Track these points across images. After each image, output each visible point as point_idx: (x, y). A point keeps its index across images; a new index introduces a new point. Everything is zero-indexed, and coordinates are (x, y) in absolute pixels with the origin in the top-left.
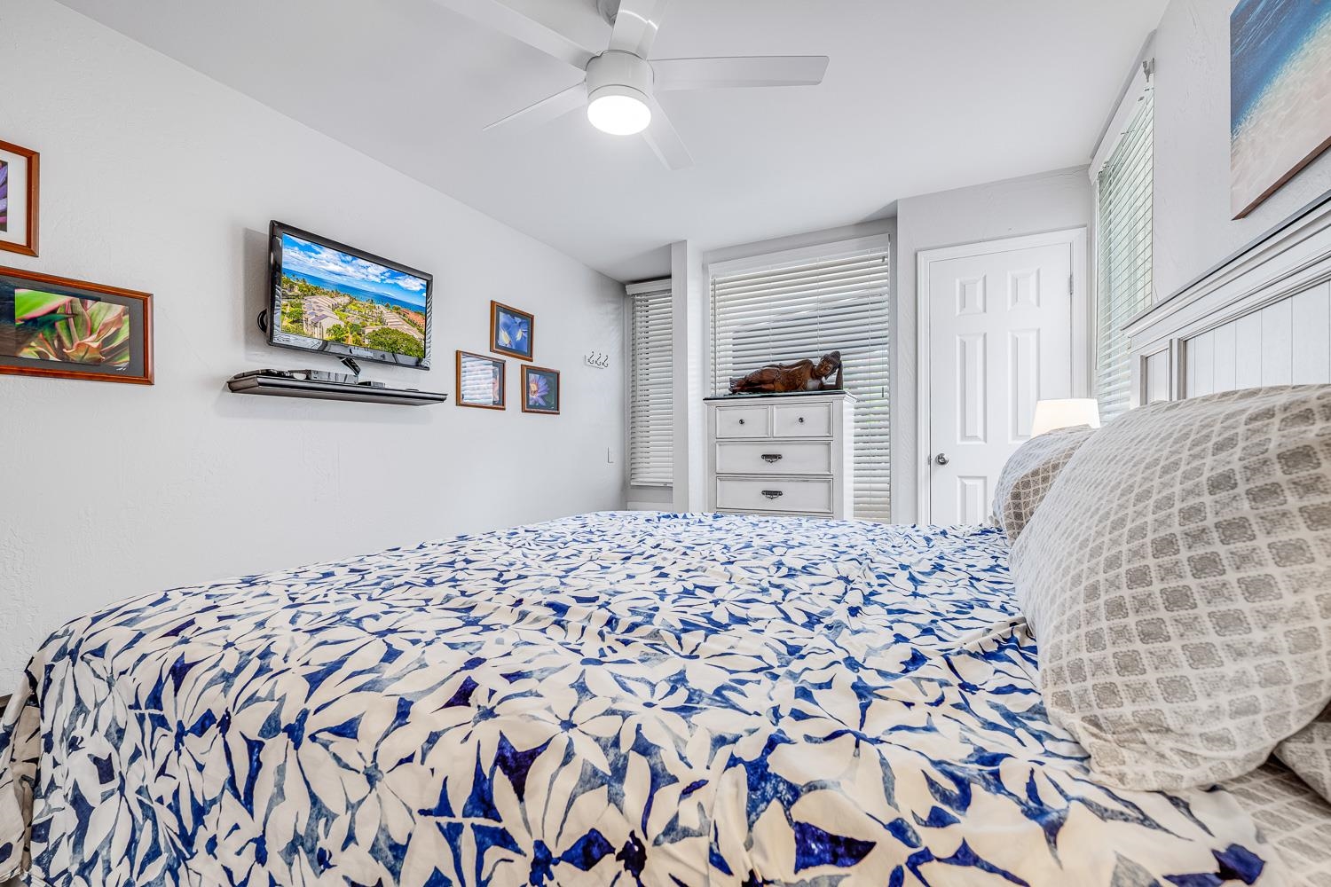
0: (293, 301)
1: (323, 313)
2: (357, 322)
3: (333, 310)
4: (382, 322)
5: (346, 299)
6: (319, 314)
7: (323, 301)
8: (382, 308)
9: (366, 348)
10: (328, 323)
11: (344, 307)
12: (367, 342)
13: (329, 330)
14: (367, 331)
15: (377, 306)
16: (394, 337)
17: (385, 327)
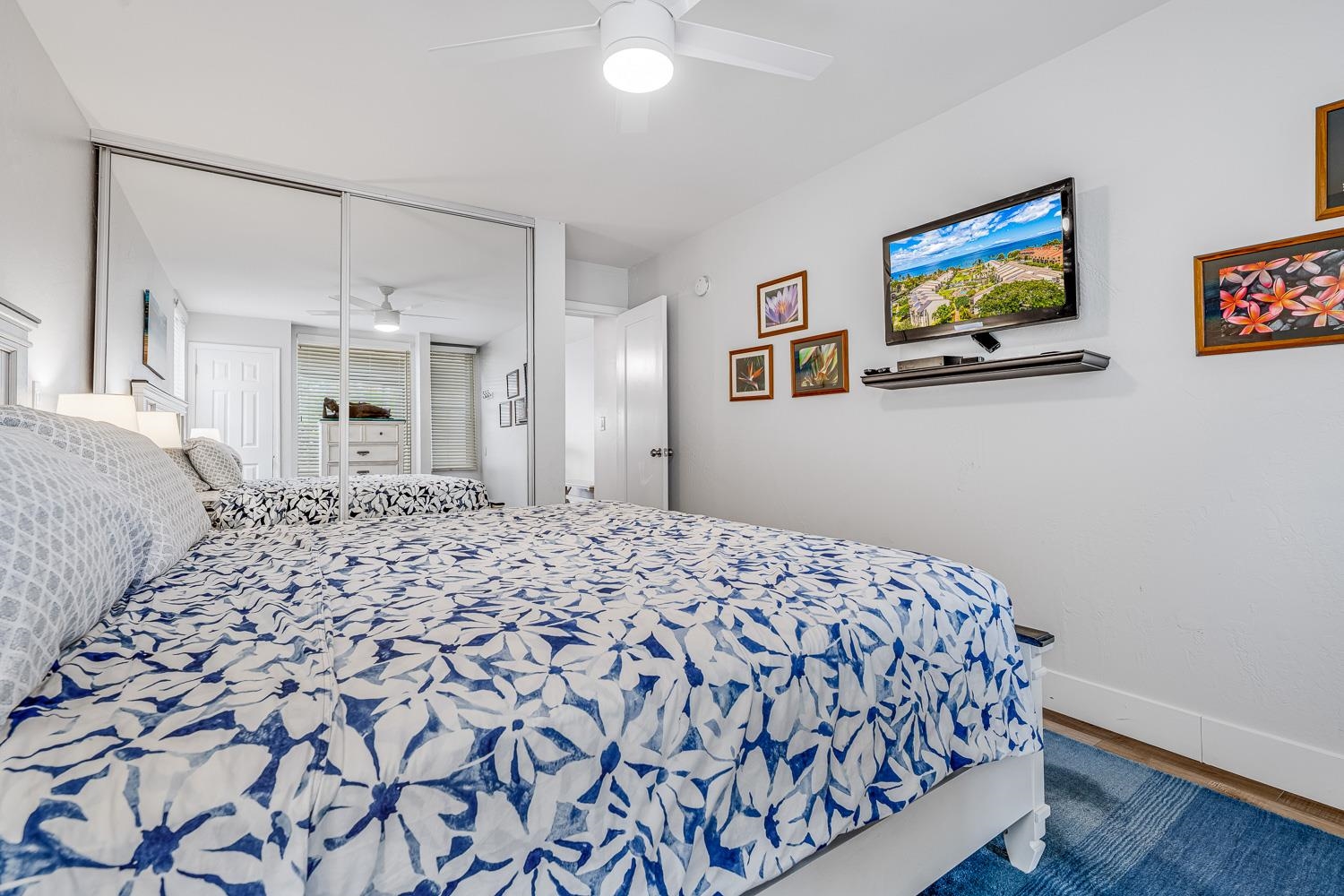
0: (900, 300)
1: (928, 299)
2: (964, 293)
3: (937, 292)
4: (994, 279)
5: (950, 273)
6: (923, 302)
7: (927, 287)
8: (993, 263)
9: (976, 320)
10: (932, 309)
11: (948, 284)
12: (976, 311)
13: (934, 315)
14: (976, 299)
15: (986, 264)
16: (1013, 292)
17: (999, 284)
